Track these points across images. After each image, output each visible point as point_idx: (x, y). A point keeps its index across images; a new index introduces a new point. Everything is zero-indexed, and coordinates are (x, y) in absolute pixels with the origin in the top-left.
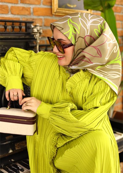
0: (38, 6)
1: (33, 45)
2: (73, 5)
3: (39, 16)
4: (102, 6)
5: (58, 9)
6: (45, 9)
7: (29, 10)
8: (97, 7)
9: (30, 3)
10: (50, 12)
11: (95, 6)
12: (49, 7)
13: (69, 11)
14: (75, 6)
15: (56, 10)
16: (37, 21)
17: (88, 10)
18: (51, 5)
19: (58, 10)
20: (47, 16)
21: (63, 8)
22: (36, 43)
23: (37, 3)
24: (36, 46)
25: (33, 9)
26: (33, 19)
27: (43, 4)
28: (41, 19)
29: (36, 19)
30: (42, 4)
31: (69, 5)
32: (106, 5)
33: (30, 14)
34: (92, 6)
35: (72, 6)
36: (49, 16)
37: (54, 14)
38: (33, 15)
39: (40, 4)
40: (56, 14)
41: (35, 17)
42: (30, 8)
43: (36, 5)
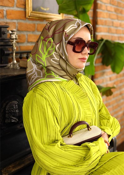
0: (11, 9)
1: (8, 52)
2: (46, 8)
3: (13, 19)
4: (77, 11)
5: (32, 12)
6: (19, 11)
7: (2, 12)
8: (71, 11)
9: (4, 5)
10: (23, 15)
11: (70, 10)
12: (23, 10)
13: (42, 14)
14: (48, 9)
15: (31, 13)
16: (10, 26)
17: (60, 14)
18: (25, 8)
19: (32, 14)
20: (21, 19)
21: (36, 11)
22: (13, 50)
23: (10, 5)
24: (12, 53)
25: (6, 11)
26: (6, 23)
27: (17, 7)
28: (15, 23)
29: (9, 23)
30: (15, 6)
31: (42, 8)
32: (81, 9)
33: (3, 17)
34: (67, 10)
35: (45, 10)
36: (23, 20)
37: (28, 17)
38: (6, 19)
39: (13, 6)
40: (31, 18)
41: (8, 21)
42: (3, 10)
43: (10, 7)
